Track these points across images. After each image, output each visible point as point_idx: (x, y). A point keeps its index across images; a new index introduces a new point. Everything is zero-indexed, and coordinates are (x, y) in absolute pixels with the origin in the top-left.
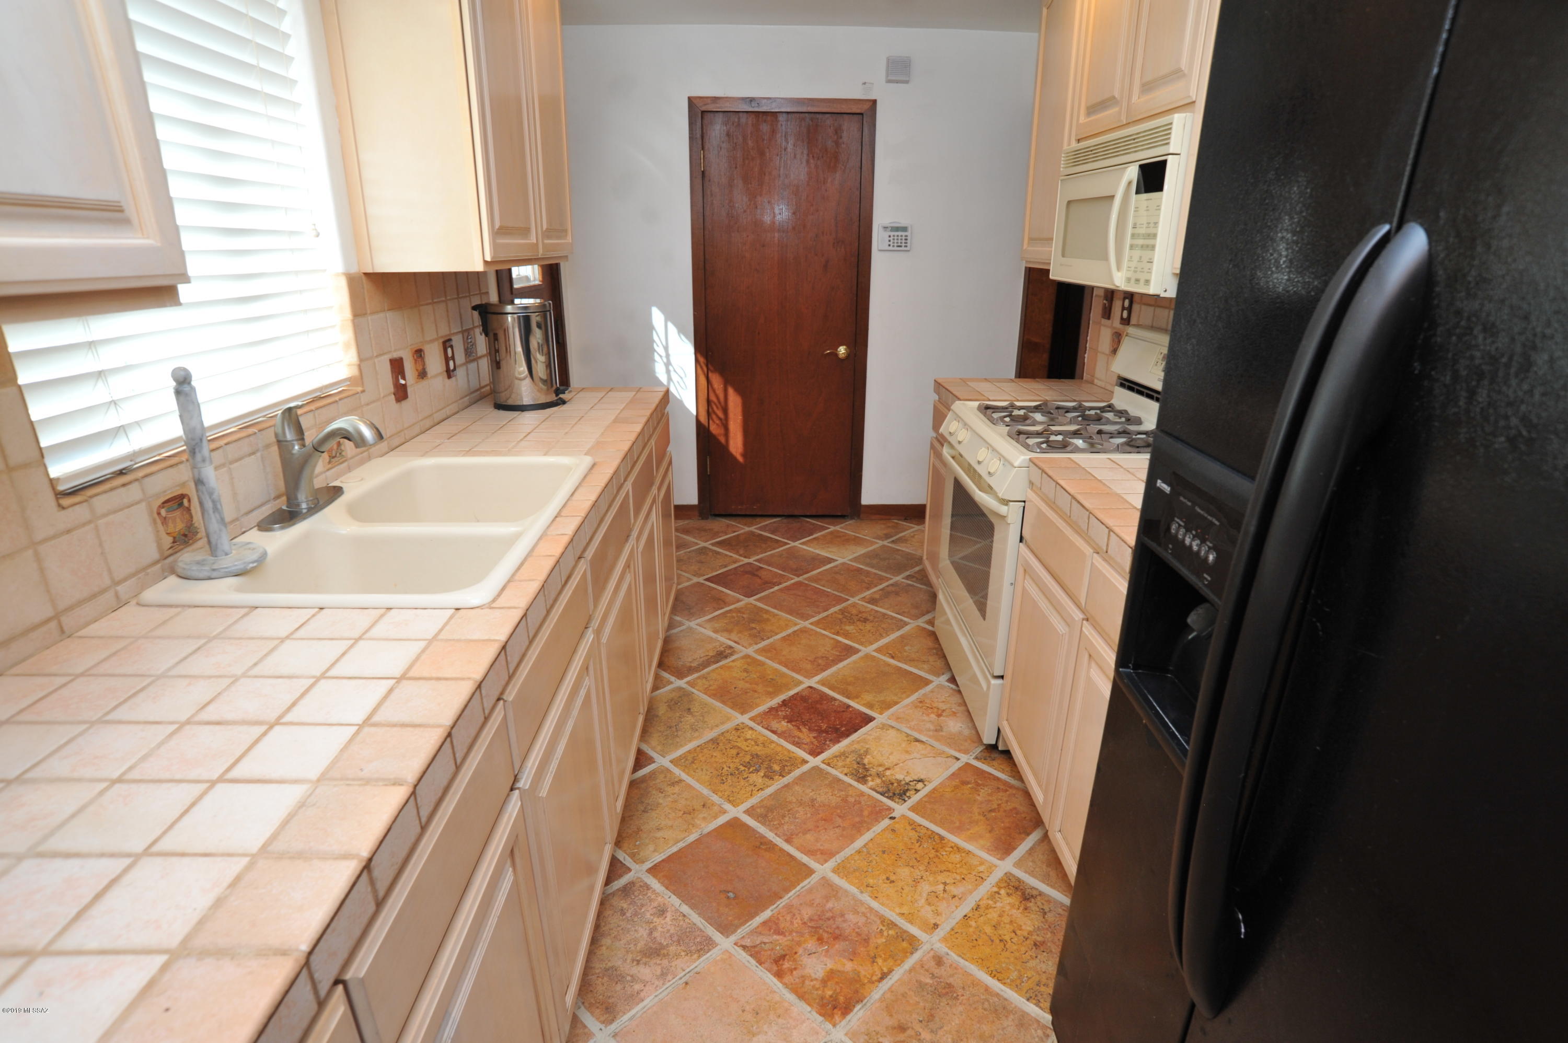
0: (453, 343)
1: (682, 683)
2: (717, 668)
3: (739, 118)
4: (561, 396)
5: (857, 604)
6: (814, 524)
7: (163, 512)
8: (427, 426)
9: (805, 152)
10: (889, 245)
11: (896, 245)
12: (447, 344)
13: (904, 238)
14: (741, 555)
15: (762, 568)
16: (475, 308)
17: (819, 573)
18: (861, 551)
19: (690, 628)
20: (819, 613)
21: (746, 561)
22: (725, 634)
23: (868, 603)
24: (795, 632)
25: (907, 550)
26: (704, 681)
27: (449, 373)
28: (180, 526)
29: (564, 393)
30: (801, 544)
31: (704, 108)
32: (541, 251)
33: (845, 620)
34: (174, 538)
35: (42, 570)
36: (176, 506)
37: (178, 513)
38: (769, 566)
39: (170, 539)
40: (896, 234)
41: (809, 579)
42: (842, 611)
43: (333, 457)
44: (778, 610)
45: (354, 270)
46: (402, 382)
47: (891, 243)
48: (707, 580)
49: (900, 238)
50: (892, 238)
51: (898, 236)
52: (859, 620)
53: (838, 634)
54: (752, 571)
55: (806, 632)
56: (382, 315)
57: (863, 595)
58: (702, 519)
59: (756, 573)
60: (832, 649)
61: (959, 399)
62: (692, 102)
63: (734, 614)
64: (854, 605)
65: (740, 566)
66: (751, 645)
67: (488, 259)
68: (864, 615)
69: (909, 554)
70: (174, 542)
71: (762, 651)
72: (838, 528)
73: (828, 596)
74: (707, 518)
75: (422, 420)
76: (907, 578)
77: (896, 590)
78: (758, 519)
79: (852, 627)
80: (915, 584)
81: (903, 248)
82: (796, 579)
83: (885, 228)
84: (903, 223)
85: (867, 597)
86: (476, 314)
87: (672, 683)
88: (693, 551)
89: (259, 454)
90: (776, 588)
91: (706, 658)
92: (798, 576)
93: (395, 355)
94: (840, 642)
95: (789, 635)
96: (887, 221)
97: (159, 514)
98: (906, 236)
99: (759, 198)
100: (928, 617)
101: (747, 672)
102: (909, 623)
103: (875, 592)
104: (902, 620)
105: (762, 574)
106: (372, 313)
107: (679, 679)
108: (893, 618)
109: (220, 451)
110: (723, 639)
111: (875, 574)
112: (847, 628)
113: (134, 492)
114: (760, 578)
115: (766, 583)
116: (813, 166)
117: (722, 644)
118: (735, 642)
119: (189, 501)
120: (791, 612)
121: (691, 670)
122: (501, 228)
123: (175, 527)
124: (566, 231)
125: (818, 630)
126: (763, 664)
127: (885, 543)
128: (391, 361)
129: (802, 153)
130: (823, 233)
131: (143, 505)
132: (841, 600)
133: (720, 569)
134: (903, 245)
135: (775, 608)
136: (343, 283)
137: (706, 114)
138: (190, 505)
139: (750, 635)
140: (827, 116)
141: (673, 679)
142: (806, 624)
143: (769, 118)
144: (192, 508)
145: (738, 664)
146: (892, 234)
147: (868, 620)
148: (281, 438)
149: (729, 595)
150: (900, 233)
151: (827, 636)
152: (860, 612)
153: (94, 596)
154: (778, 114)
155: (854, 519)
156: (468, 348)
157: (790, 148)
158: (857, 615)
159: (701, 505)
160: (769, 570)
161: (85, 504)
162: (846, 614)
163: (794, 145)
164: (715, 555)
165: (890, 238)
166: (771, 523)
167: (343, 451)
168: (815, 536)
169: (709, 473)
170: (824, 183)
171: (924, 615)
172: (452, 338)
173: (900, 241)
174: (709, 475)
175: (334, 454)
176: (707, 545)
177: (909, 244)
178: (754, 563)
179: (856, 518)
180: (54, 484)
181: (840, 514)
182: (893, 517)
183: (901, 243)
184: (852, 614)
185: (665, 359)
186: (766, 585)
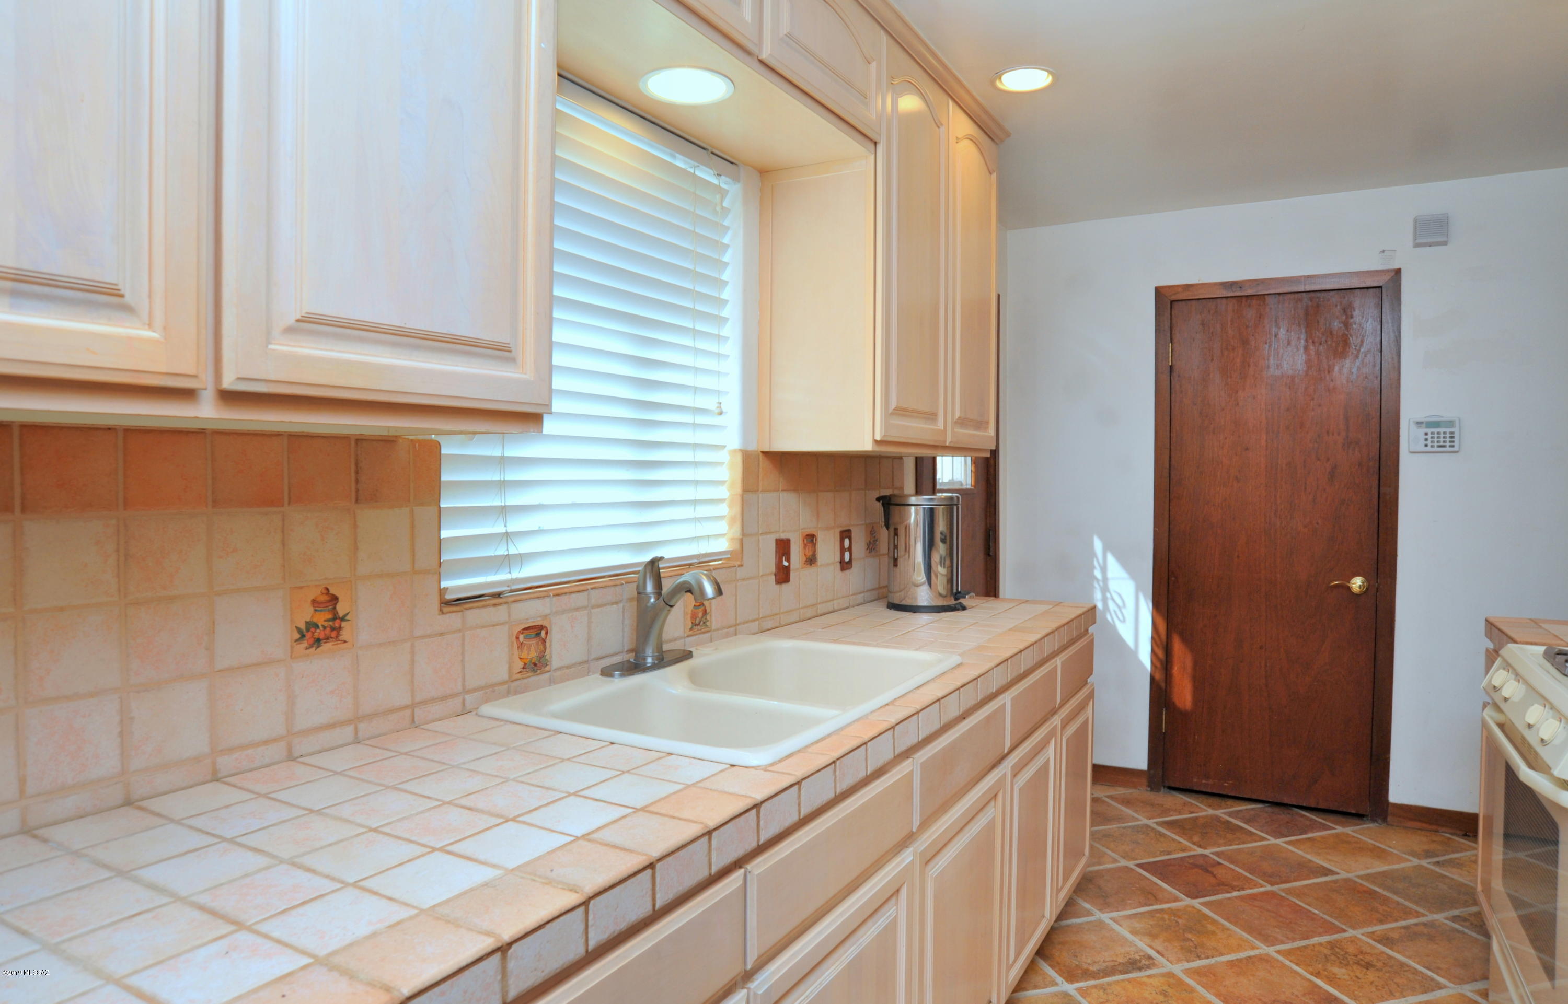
0: (853, 535)
1: (1070, 988)
2: (1123, 980)
3: (1215, 306)
4: (962, 601)
5: (1359, 939)
6: (1311, 820)
7: (521, 637)
8: (809, 615)
9: (1303, 337)
10: (1426, 445)
11: (1436, 444)
12: (846, 534)
13: (1448, 435)
14: (1194, 843)
15: (1219, 864)
16: (878, 499)
17: (1306, 886)
18: (1380, 867)
19: (1100, 924)
20: (1294, 940)
21: (1200, 851)
22: (1147, 939)
23: (1379, 942)
24: (1250, 957)
25: (1461, 879)
26: (1101, 993)
27: (845, 565)
28: (533, 654)
29: (965, 597)
30: (1286, 843)
31: (1173, 298)
33: (1333, 957)
34: (525, 664)
35: (412, 662)
36: (533, 634)
37: (533, 642)
38: (1232, 863)
39: (522, 664)
40: (1436, 430)
41: (1289, 891)
42: (1332, 945)
43: (696, 625)
44: (1231, 922)
45: (753, 447)
46: (786, 563)
47: (1429, 443)
48: (1139, 866)
49: (1442, 435)
50: (1429, 437)
51: (1438, 433)
52: (1358, 963)
53: (1318, 975)
54: (1205, 866)
55: (1267, 961)
56: (775, 494)
57: (1370, 929)
58: (1152, 790)
59: (1210, 869)
60: (1304, 995)
61: (1515, 642)
62: (1159, 292)
63: (1166, 917)
64: (1353, 940)
65: (1189, 857)
66: (1179, 961)
67: (878, 438)
68: (1368, 958)
69: (1463, 885)
70: (524, 668)
71: (1197, 973)
72: (1349, 830)
73: (1313, 919)
74: (1158, 790)
75: (802, 608)
76: (1454, 919)
77: (1432, 933)
78: (1230, 802)
79: (1344, 970)
80: (1466, 931)
81: (1447, 449)
82: (1269, 888)
83: (1419, 424)
84: (1447, 415)
85: (1379, 933)
86: (879, 505)
87: (1057, 984)
88: (1130, 827)
89: (621, 605)
90: (1235, 894)
91: (1112, 964)
92: (1272, 884)
93: (783, 536)
94: (1320, 988)
95: (1240, 960)
96: (1422, 416)
97: (517, 638)
98: (1452, 433)
99: (1241, 394)
100: (1478, 986)
101: (1165, 996)
102: (1445, 987)
103: (1393, 929)
104: (1432, 979)
105: (1219, 872)
106: (764, 491)
107: (1067, 981)
108: (1416, 972)
109: (585, 594)
110: (1142, 945)
111: (1398, 903)
112: (1336, 970)
113: (499, 613)
114: (1215, 876)
115: (1223, 884)
116: (1312, 353)
117: (1139, 950)
118: (1158, 952)
119: (547, 633)
120: (1250, 930)
121: (1087, 974)
122: (897, 408)
123: (528, 654)
124: (986, 423)
125: (1288, 963)
126: (1192, 990)
127: (1424, 863)
128: (777, 540)
129: (1299, 338)
130: (1328, 433)
131: (506, 628)
132: (1332, 929)
133: (1161, 855)
134: (1448, 444)
135: (1228, 919)
136: (739, 459)
137: (1174, 302)
138: (546, 637)
139: (1182, 948)
140: (1331, 293)
141: (1059, 979)
142: (1271, 951)
143: (1254, 302)
144: (547, 641)
145: (1155, 982)
146: (1429, 431)
147: (1373, 966)
148: (641, 591)
149: (1165, 890)
150: (1442, 430)
151: (1300, 975)
152: (1362, 952)
153: (445, 698)
154: (1266, 296)
155: (1377, 822)
156: (870, 542)
157: (1282, 332)
158: (1356, 956)
159: (1152, 772)
160: (1231, 869)
161: (460, 614)
162: (1337, 950)
163: (1288, 331)
164: (1158, 837)
165: (1427, 437)
166: (1246, 809)
167: (708, 621)
168: (1310, 835)
169: (1164, 731)
170: (1329, 372)
171: (1476, 980)
172: (851, 528)
173: (1442, 440)
174: (1164, 733)
175: (697, 622)
176: (1151, 822)
177: (1456, 444)
178: (1211, 856)
179: (1380, 821)
180: (442, 592)
181: (1353, 812)
182: (1444, 829)
183: (1444, 442)
184: (1346, 953)
185: (1101, 584)
186: (1222, 887)
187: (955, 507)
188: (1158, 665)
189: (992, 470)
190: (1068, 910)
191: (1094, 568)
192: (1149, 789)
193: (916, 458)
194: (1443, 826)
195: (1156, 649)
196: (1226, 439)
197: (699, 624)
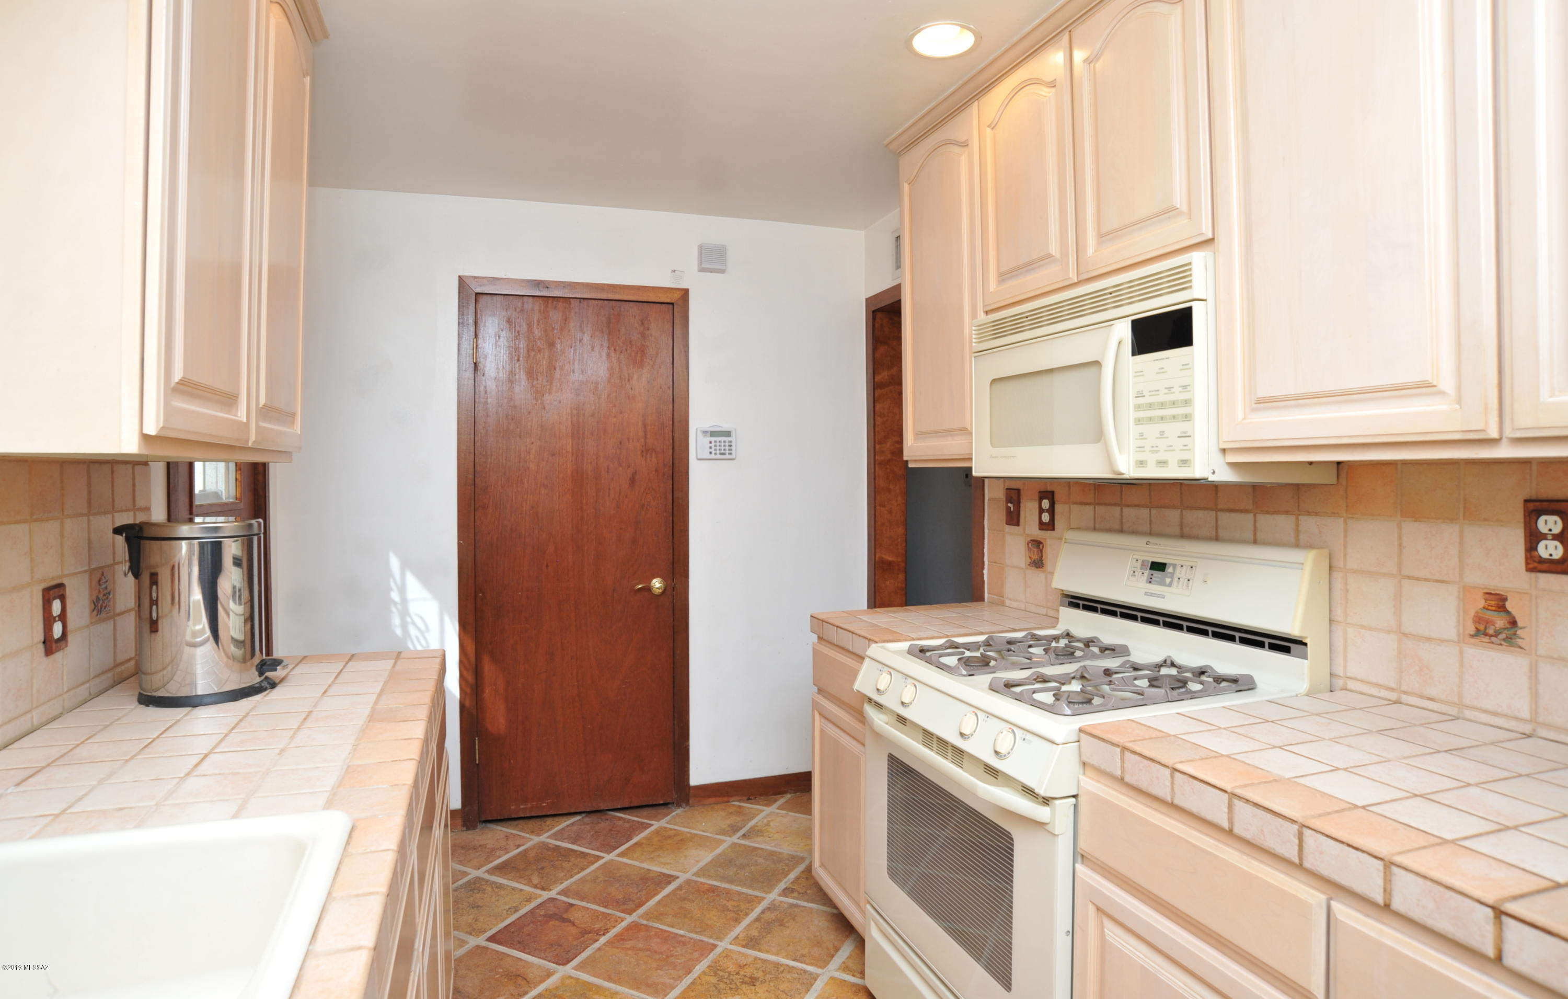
0: (69, 592)
3: (523, 303)
4: (269, 674)
5: (731, 951)
6: (628, 821)
9: (606, 344)
11: (718, 452)
12: (54, 592)
13: (727, 444)
14: (536, 887)
15: (572, 905)
16: (118, 531)
17: (659, 902)
18: (706, 857)
20: (680, 978)
21: (545, 895)
23: (747, 947)
25: (768, 847)
27: (54, 645)
30: (619, 855)
31: (479, 290)
32: (253, 438)
33: (722, 985)
38: (582, 899)
40: (718, 439)
41: (648, 916)
42: (714, 969)
44: (614, 982)
47: (713, 450)
48: (491, 939)
49: (723, 444)
50: (713, 445)
51: (720, 442)
52: (744, 982)
54: (560, 915)
57: (734, 935)
58: (468, 829)
59: (565, 916)
62: (463, 283)
64: (727, 954)
65: (538, 907)
67: (151, 432)
68: (749, 971)
72: (664, 823)
73: (684, 943)
74: (474, 828)
76: (785, 893)
77: (779, 917)
78: (549, 821)
80: (804, 903)
81: (727, 456)
82: (629, 919)
83: (705, 432)
84: (725, 427)
85: (741, 936)
86: (120, 540)
90: (603, 940)
92: (630, 913)
96: (707, 425)
98: (730, 442)
99: (546, 397)
100: (840, 958)
102: (818, 975)
103: (749, 925)
104: (806, 972)
105: (575, 915)
108: (791, 969)
111: (739, 893)
114: (574, 924)
115: (585, 932)
116: (614, 360)
122: (182, 382)
124: (293, 415)
127: (735, 839)
129: (602, 345)
130: (628, 439)
132: (705, 949)
133: (508, 915)
134: (727, 452)
135: (609, 979)
137: (479, 294)
140: (632, 304)
143: (560, 304)
146: (713, 439)
147: (756, 979)
149: (532, 965)
150: (722, 439)
152: (741, 967)
154: (571, 300)
155: (682, 807)
156: (98, 598)
157: (586, 339)
158: (738, 973)
159: (466, 809)
160: (583, 907)
162: (721, 973)
163: (591, 337)
164: (496, 890)
165: (711, 445)
166: (568, 826)
168: (635, 840)
169: (477, 762)
170: (629, 380)
171: (833, 956)
172: (65, 581)
173: (723, 448)
174: (478, 764)
176: (481, 873)
177: (733, 452)
178: (559, 897)
179: (684, 805)
181: (662, 802)
182: (732, 799)
183: (724, 450)
184: (729, 973)
185: (399, 607)
186: (586, 936)
187: (255, 539)
188: (468, 690)
189: (260, 478)
191: (391, 589)
192: (465, 828)
193: (168, 464)
194: (732, 796)
195: (465, 673)
196: (532, 443)
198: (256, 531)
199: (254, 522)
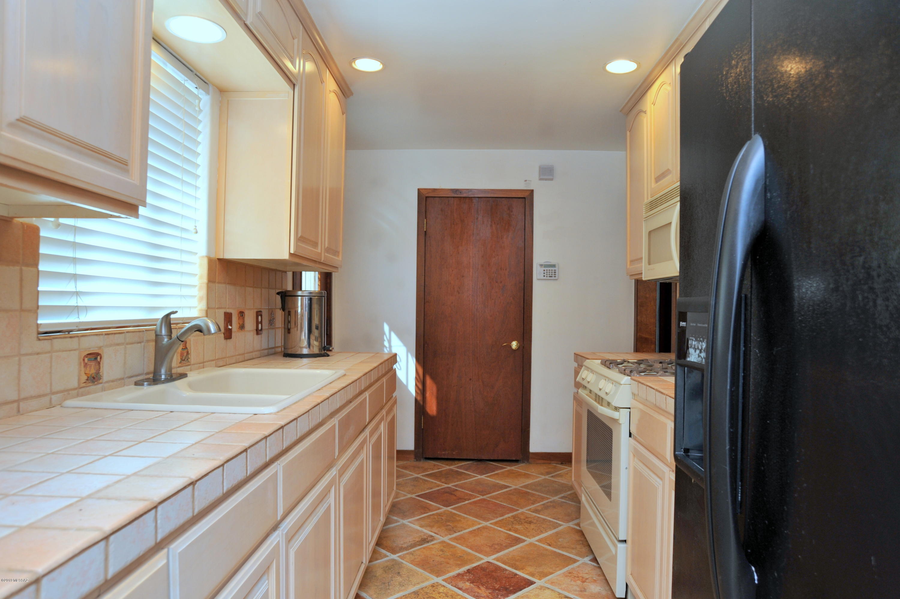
0: (263, 314)
1: (395, 557)
2: (420, 549)
3: (449, 201)
4: (327, 351)
5: (525, 512)
6: (496, 465)
7: (86, 359)
8: (241, 360)
9: (490, 220)
10: (544, 276)
11: (548, 276)
12: (259, 314)
13: (553, 271)
14: (443, 483)
15: (457, 490)
16: (278, 293)
17: (498, 494)
18: (530, 481)
19: (404, 525)
20: (497, 517)
21: (446, 486)
22: (428, 528)
23: (533, 512)
24: (479, 528)
25: (563, 482)
26: (411, 556)
27: (258, 332)
28: (93, 371)
29: (328, 349)
30: (486, 477)
31: (427, 195)
33: (515, 522)
34: (88, 377)
35: (19, 371)
36: (93, 359)
37: (93, 363)
38: (462, 489)
39: (86, 377)
40: (548, 269)
41: (491, 497)
42: (514, 517)
44: (467, 515)
45: (213, 256)
46: (230, 327)
47: (545, 275)
48: (417, 496)
49: (551, 271)
50: (545, 272)
51: (549, 270)
52: (526, 522)
53: (510, 530)
54: (450, 492)
55: (487, 528)
56: (224, 285)
57: (529, 508)
58: (417, 460)
59: (453, 493)
60: (505, 539)
61: (589, 359)
62: (420, 192)
63: (436, 517)
64: (522, 513)
65: (442, 489)
66: (446, 535)
67: (292, 252)
68: (530, 519)
69: (563, 484)
70: (87, 380)
71: (456, 539)
72: (513, 468)
73: (504, 507)
74: (420, 460)
75: (237, 355)
76: (562, 498)
77: (554, 505)
78: (456, 462)
79: (521, 526)
80: (567, 502)
81: (553, 278)
82: (481, 497)
83: (541, 265)
84: (553, 262)
85: (532, 509)
86: (279, 297)
87: (387, 556)
88: (409, 479)
89: (143, 344)
90: (467, 502)
91: (414, 542)
92: (483, 495)
93: (228, 311)
94: (512, 535)
95: (474, 530)
96: (542, 262)
97: (84, 360)
98: (555, 270)
99: (460, 248)
100: (576, 522)
101: (443, 551)
102: (562, 525)
103: (538, 506)
104: (557, 523)
105: (457, 493)
106: (219, 283)
107: (393, 554)
108: (550, 521)
109: (123, 335)
110: (427, 531)
111: (538, 495)
112: (517, 527)
113: (73, 343)
114: (455, 496)
116: (494, 228)
117: (425, 534)
118: (435, 533)
119: (101, 358)
120: (477, 516)
121: (402, 549)
122: (301, 237)
123: (90, 371)
124: (338, 252)
125: (496, 527)
126: (455, 547)
127: (547, 477)
128: (225, 313)
129: (488, 220)
130: (501, 269)
131: (77, 352)
132: (512, 510)
133: (427, 490)
134: (553, 276)
135: (465, 514)
136: (205, 262)
137: (428, 198)
138: (100, 361)
139: (446, 529)
140: (504, 199)
141: (388, 554)
142: (488, 524)
143: (467, 201)
144: (101, 363)
145: (437, 546)
146: (546, 269)
147: (532, 522)
148: (158, 333)
149: (432, 505)
150: (551, 269)
151: (502, 532)
152: (527, 518)
153: (39, 396)
154: (473, 198)
155: (525, 463)
156: (271, 320)
157: (480, 218)
158: (525, 519)
159: (417, 451)
160: (462, 491)
161: (50, 341)
162: (516, 518)
163: (483, 216)
164: (424, 482)
165: (544, 272)
166: (465, 464)
167: (189, 358)
168: (496, 472)
169: (422, 428)
170: (501, 238)
171: (573, 520)
172: (262, 310)
173: (551, 273)
174: (423, 429)
175: (184, 359)
176: (419, 476)
177: (557, 276)
178: (452, 487)
179: (526, 462)
180: (38, 325)
181: (514, 459)
182: (553, 462)
183: (552, 274)
184: (521, 519)
185: (388, 349)
186: (460, 500)
187: (323, 298)
188: (419, 392)
190: (388, 521)
191: (384, 340)
192: (415, 460)
194: (553, 461)
195: (418, 384)
196: (453, 271)
197: (184, 360)
198: (324, 295)
199: (323, 291)
